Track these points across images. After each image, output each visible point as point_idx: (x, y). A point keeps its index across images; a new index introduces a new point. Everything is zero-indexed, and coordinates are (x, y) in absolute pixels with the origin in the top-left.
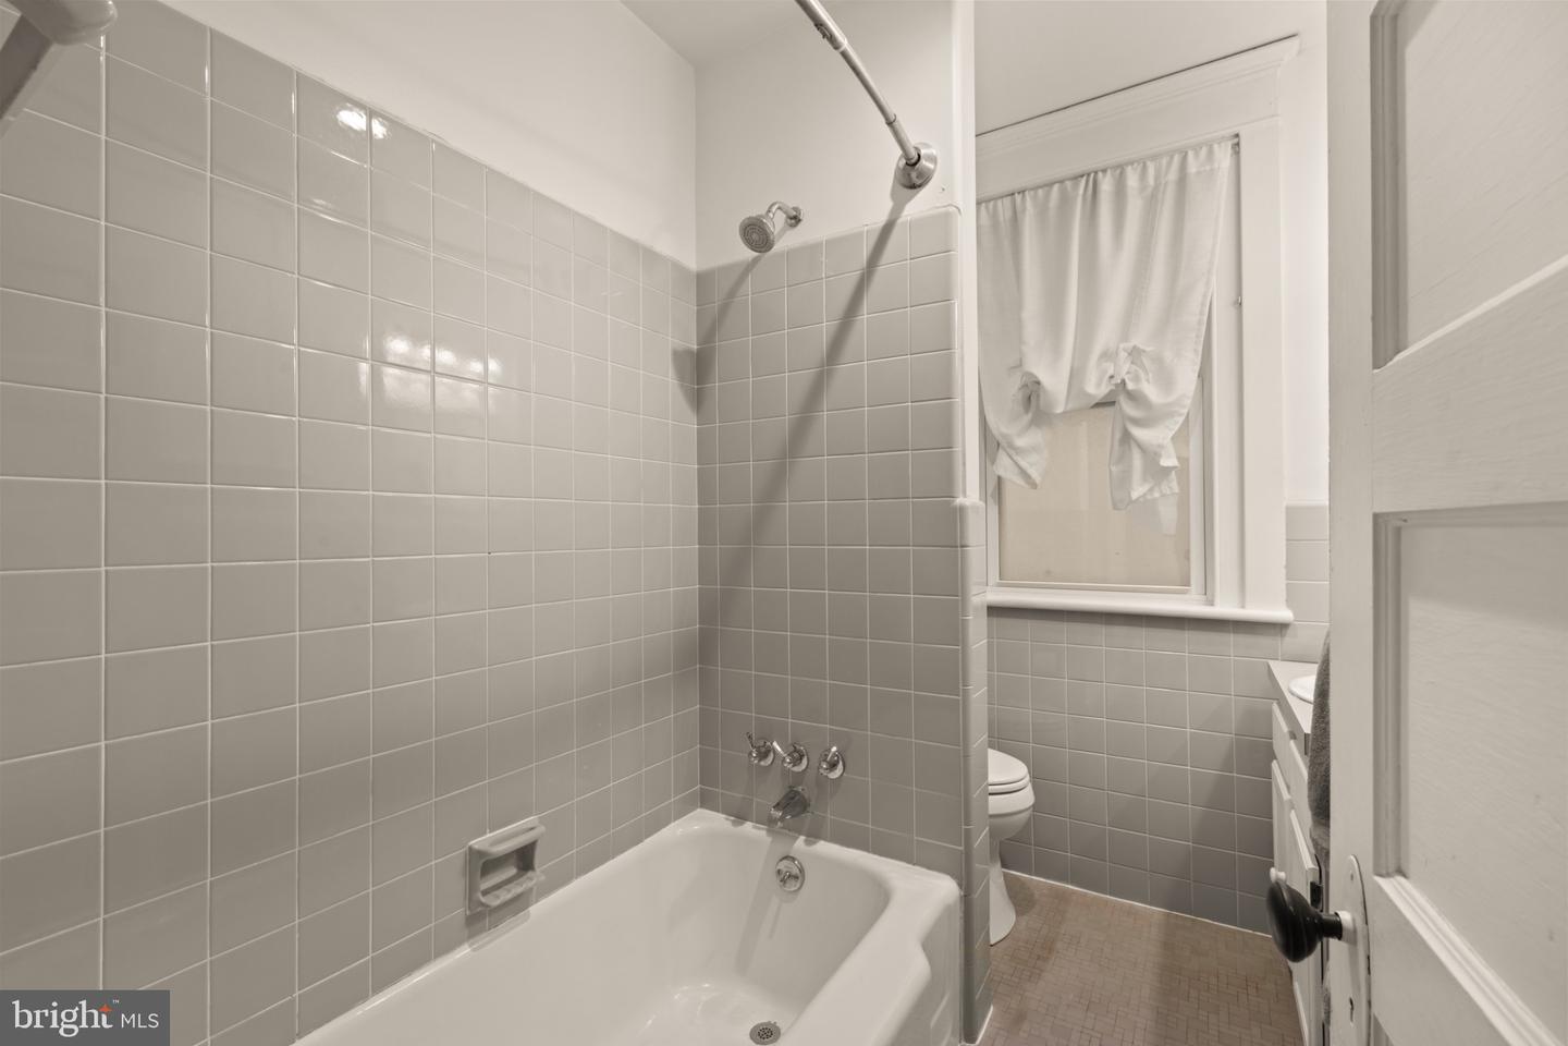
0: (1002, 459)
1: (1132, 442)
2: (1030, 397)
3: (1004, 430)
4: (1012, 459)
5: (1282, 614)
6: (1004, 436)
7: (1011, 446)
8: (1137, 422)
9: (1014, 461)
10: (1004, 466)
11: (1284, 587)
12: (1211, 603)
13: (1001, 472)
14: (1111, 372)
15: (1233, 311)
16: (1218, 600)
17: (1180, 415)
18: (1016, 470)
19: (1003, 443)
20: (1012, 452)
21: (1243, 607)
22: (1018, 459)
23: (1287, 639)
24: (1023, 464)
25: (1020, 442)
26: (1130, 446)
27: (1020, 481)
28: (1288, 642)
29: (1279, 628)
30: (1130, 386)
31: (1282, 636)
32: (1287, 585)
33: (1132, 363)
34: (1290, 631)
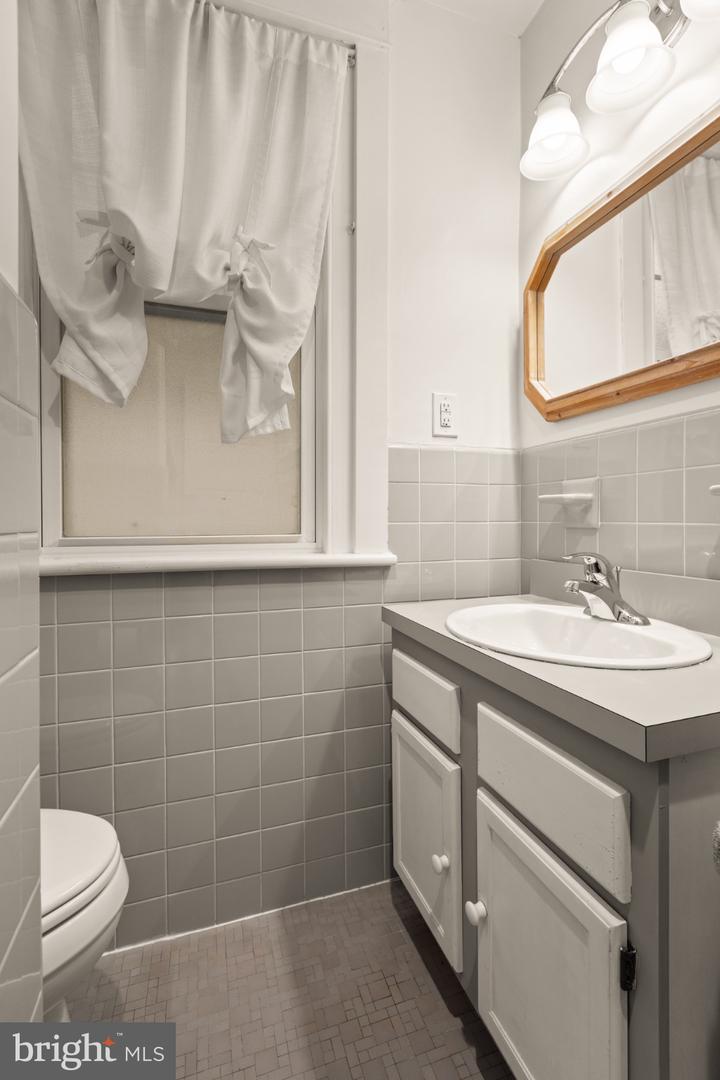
0: (69, 350)
1: (249, 357)
2: (115, 268)
3: (74, 305)
4: (86, 354)
5: (385, 556)
6: (74, 315)
7: (85, 332)
8: (255, 331)
9: (89, 358)
10: (71, 361)
11: (387, 528)
12: (322, 551)
13: (67, 372)
14: (227, 260)
15: (345, 237)
16: (330, 547)
17: (300, 335)
18: (93, 372)
19: (70, 325)
20: (87, 344)
21: (352, 552)
22: (94, 354)
23: (389, 582)
24: (104, 364)
25: (98, 329)
26: (245, 357)
27: (95, 389)
28: (391, 585)
29: (381, 570)
30: (249, 284)
31: (385, 578)
32: (389, 527)
33: (249, 260)
34: (391, 572)
